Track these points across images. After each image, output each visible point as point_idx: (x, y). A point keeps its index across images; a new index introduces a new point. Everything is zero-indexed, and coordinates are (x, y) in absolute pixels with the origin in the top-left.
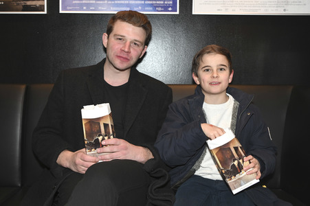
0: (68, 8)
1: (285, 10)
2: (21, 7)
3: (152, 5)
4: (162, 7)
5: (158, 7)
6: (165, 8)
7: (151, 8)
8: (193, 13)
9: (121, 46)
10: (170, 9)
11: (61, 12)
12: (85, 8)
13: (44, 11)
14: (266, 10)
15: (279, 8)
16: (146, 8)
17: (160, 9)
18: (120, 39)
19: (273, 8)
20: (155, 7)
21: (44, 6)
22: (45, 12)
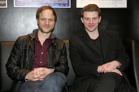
0: (18, 5)
1: (116, 6)
3: (58, 4)
4: (63, 4)
5: (61, 4)
6: (64, 5)
7: (58, 5)
8: (77, 7)
9: (89, 22)
10: (66, 5)
12: (26, 5)
14: (108, 6)
15: (113, 5)
16: (56, 5)
17: (62, 5)
18: (88, 19)
19: (111, 5)
20: (60, 4)
21: (6, 4)
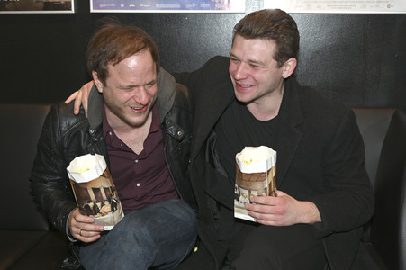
0: (101, 6)
2: (41, 5)
11: (92, 10)
13: (70, 10)
21: (70, 3)
22: (73, 11)
